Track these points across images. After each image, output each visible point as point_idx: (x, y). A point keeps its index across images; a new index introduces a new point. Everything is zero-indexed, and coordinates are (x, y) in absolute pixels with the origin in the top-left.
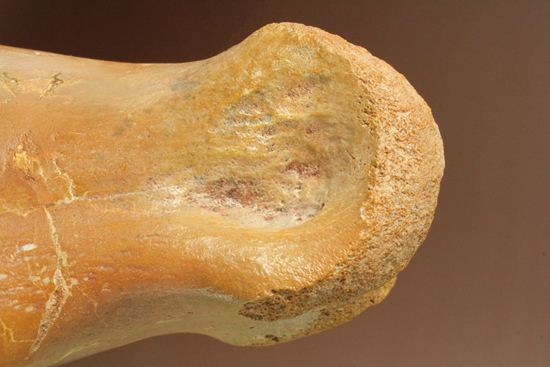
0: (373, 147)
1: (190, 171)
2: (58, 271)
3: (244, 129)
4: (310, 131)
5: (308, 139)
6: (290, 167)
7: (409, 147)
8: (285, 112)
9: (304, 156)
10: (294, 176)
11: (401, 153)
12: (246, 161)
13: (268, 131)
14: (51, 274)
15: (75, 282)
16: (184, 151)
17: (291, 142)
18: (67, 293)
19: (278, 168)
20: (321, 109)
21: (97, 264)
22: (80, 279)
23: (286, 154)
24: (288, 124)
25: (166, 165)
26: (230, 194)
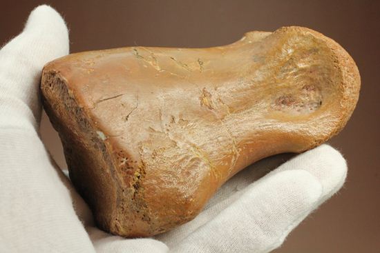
0: (340, 76)
1: (270, 95)
2: (234, 147)
3: (287, 75)
4: (311, 72)
5: (310, 75)
6: (303, 88)
7: (352, 74)
8: (301, 66)
9: (309, 83)
10: (305, 91)
11: (349, 77)
12: (289, 88)
13: (295, 74)
14: (232, 148)
15: (240, 150)
16: (267, 88)
17: (304, 77)
18: (238, 155)
19: (299, 89)
20: (315, 62)
21: (247, 141)
22: (242, 148)
23: (302, 83)
24: (303, 70)
25: (261, 95)
26: (283, 103)
